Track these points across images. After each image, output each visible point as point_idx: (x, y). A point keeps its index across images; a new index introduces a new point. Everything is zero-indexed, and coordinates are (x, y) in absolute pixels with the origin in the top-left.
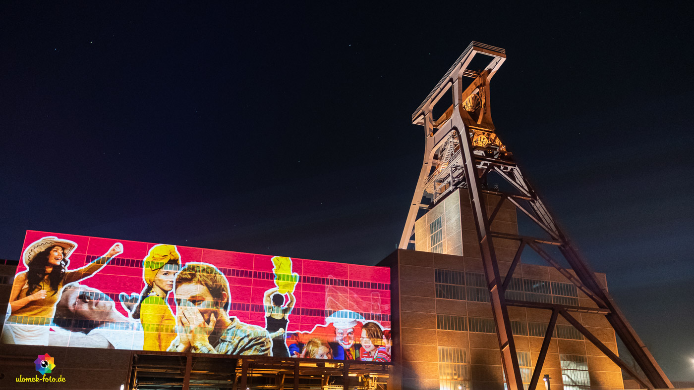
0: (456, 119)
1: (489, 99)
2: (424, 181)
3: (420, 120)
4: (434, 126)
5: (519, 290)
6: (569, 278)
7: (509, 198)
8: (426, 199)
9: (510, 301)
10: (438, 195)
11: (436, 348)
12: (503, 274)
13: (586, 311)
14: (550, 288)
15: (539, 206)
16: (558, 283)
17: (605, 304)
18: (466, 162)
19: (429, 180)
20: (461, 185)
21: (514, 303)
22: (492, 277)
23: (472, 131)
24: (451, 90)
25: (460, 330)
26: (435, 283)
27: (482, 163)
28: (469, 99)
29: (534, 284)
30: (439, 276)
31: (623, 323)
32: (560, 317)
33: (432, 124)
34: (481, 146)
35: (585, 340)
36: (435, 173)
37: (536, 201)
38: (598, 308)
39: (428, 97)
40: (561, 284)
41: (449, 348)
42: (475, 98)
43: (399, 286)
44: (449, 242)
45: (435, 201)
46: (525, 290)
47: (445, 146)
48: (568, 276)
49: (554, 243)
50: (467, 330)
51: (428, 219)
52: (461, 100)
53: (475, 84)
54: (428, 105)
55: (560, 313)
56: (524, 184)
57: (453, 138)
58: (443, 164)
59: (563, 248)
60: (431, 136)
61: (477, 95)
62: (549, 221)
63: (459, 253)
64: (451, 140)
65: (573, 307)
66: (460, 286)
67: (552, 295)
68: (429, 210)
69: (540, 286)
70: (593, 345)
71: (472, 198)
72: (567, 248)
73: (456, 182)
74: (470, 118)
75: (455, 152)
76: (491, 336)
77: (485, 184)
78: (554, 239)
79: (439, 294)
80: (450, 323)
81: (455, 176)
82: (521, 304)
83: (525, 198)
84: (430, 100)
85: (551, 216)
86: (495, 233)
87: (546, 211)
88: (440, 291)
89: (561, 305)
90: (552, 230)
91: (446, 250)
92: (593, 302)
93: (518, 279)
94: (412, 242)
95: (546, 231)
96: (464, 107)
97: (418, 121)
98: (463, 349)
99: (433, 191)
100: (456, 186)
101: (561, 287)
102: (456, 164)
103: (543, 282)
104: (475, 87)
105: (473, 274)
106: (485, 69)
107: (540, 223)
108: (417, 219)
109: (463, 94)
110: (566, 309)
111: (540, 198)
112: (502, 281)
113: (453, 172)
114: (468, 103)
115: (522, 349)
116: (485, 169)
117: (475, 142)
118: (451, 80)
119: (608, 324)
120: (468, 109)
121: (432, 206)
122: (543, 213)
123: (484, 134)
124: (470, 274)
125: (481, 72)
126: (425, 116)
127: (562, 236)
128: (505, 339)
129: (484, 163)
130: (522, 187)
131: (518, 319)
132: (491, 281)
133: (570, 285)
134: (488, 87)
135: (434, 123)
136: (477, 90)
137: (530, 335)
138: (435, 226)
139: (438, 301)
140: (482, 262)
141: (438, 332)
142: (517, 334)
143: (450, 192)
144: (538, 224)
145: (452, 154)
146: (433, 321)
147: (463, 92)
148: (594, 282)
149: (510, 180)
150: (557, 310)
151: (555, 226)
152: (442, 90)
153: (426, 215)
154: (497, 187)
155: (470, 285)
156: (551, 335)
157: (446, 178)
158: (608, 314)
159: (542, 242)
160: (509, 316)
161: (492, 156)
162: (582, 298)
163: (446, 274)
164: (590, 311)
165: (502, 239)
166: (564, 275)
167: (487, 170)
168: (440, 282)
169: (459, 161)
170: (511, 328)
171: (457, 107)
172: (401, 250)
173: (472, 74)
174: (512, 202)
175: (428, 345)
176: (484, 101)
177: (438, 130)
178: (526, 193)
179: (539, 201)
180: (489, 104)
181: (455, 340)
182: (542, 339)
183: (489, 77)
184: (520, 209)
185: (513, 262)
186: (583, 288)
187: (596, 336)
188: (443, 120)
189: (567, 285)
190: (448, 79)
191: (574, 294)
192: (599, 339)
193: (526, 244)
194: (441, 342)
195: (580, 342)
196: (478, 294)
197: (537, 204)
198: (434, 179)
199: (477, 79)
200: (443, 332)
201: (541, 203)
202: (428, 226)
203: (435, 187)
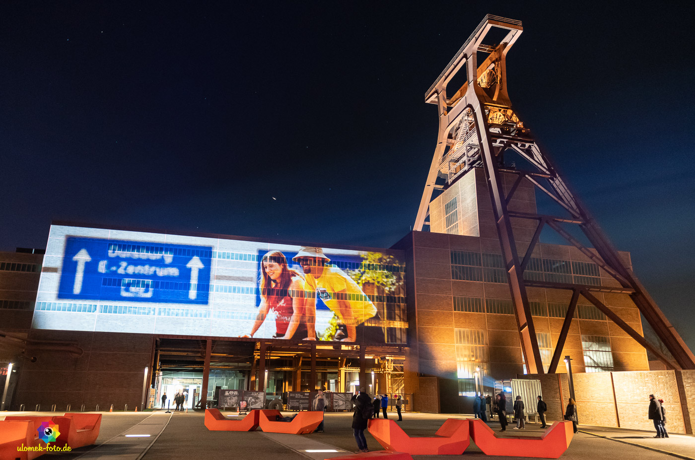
0: (470, 96)
1: (505, 74)
2: (438, 161)
3: (433, 98)
4: (447, 104)
5: (538, 270)
6: (591, 258)
7: (527, 176)
8: (441, 180)
9: (529, 281)
10: (453, 175)
11: (452, 330)
12: (522, 254)
13: (609, 291)
14: (570, 269)
15: (558, 183)
16: (579, 263)
17: (629, 284)
18: (481, 140)
19: (443, 160)
20: (478, 163)
21: (532, 283)
22: (510, 258)
23: (487, 109)
24: (465, 66)
25: (477, 311)
26: (451, 265)
27: (499, 140)
28: (484, 75)
29: (554, 264)
30: (455, 257)
31: (648, 303)
32: (581, 298)
33: (446, 102)
34: (498, 123)
35: (608, 321)
36: (450, 153)
37: (555, 179)
38: (622, 287)
39: (441, 75)
40: (582, 263)
41: (467, 329)
42: (490, 74)
43: (415, 269)
44: (465, 223)
45: (450, 181)
46: (545, 271)
47: (460, 124)
48: (590, 255)
49: (574, 222)
50: (484, 312)
51: (443, 200)
52: (475, 76)
53: (490, 59)
54: (442, 83)
55: (581, 293)
56: (542, 162)
57: (468, 115)
58: (458, 144)
59: (583, 226)
60: (445, 115)
61: (492, 71)
62: (569, 199)
63: (476, 233)
64: (466, 118)
65: (594, 287)
66: (477, 267)
67: (573, 275)
68: (443, 191)
69: (560, 266)
70: (617, 325)
71: (488, 177)
72: (589, 226)
73: (471, 161)
74: (485, 94)
75: (470, 130)
76: (509, 317)
77: (501, 163)
78: (575, 218)
79: (455, 276)
80: (468, 305)
81: (470, 155)
82: (542, 285)
83: (543, 176)
84: (444, 77)
85: (572, 194)
86: (513, 212)
87: (566, 188)
88: (457, 273)
89: (583, 285)
90: (572, 208)
91: (461, 231)
92: (616, 281)
93: (537, 259)
94: (427, 223)
95: (566, 209)
96: (479, 84)
97: (431, 99)
98: (480, 330)
99: (447, 171)
100: (471, 165)
101: (583, 267)
102: (471, 143)
103: (563, 261)
104: (489, 62)
105: (490, 255)
106: (501, 43)
107: (560, 201)
108: (432, 200)
109: (478, 70)
110: (587, 289)
111: (560, 176)
112: (520, 261)
113: (468, 151)
114: (483, 79)
115: (542, 330)
116: (502, 146)
117: (491, 119)
118: (465, 56)
119: (633, 304)
120: (483, 85)
121: (447, 186)
122: (563, 191)
123: (500, 110)
124: (487, 255)
125: (497, 46)
126: (438, 94)
127: (582, 214)
128: (523, 320)
129: (501, 141)
130: (541, 165)
131: (537, 300)
132: (508, 262)
133: (591, 264)
134: (503, 62)
135: (448, 102)
136: (493, 65)
137: (550, 316)
138: (450, 206)
139: (454, 283)
140: (499, 243)
141: (455, 314)
142: (536, 314)
143: (465, 172)
144: (557, 202)
145: (467, 133)
146: (449, 302)
147: (478, 68)
148: (617, 260)
149: (528, 157)
150: (578, 291)
151: (576, 204)
152: (455, 66)
153: (441, 195)
154: (514, 165)
155: (488, 266)
156: (572, 316)
157: (461, 157)
158: (632, 293)
159: (561, 220)
160: (528, 297)
161: (509, 133)
162: (606, 277)
163: (462, 256)
164: (613, 291)
165: (520, 219)
166: (585, 253)
167: (504, 148)
168: (456, 263)
169: (474, 139)
170: (530, 309)
171: (472, 84)
172: (416, 232)
173: (487, 49)
174: (530, 180)
175: (445, 327)
176: (499, 76)
177: (452, 108)
178: (545, 170)
179: (559, 178)
180: (505, 79)
181: (472, 321)
182: (562, 319)
183: (505, 51)
184: (539, 188)
185: (531, 242)
186: (605, 267)
187: (619, 316)
188: (457, 97)
189: (588, 264)
190: (462, 55)
191: (596, 273)
192: (624, 320)
193: (546, 224)
194: (458, 324)
195: (603, 322)
196: (495, 275)
197: (557, 182)
198: (449, 159)
199: (493, 54)
200: (459, 314)
201: (561, 180)
202: (443, 207)
203: (450, 167)
